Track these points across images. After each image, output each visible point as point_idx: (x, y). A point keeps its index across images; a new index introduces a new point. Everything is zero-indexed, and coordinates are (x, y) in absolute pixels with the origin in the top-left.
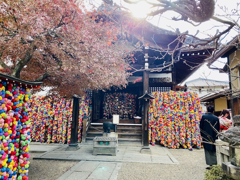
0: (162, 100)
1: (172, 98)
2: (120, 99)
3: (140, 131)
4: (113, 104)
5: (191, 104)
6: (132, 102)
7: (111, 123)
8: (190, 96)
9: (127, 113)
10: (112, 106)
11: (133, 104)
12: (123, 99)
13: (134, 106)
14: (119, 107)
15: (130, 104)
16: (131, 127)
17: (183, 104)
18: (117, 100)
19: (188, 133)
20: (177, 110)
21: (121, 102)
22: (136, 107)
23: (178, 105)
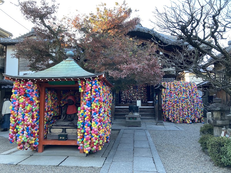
0: (169, 88)
1: (176, 87)
2: (134, 88)
3: (153, 112)
4: (128, 92)
5: (191, 91)
6: (143, 90)
7: (135, 106)
8: (190, 85)
9: (140, 99)
10: (128, 93)
11: (145, 92)
12: (136, 88)
13: (145, 93)
14: (133, 94)
15: (143, 91)
16: (146, 109)
17: (185, 91)
18: (132, 89)
19: (189, 112)
20: (181, 96)
21: (135, 90)
22: (146, 94)
23: (181, 92)
